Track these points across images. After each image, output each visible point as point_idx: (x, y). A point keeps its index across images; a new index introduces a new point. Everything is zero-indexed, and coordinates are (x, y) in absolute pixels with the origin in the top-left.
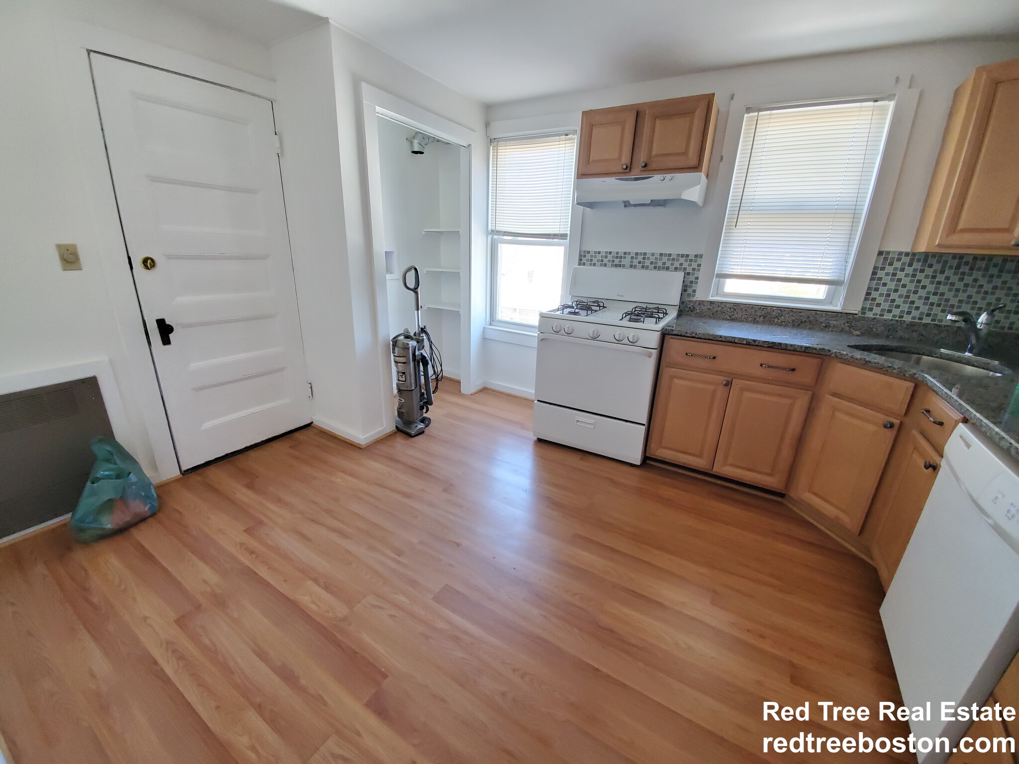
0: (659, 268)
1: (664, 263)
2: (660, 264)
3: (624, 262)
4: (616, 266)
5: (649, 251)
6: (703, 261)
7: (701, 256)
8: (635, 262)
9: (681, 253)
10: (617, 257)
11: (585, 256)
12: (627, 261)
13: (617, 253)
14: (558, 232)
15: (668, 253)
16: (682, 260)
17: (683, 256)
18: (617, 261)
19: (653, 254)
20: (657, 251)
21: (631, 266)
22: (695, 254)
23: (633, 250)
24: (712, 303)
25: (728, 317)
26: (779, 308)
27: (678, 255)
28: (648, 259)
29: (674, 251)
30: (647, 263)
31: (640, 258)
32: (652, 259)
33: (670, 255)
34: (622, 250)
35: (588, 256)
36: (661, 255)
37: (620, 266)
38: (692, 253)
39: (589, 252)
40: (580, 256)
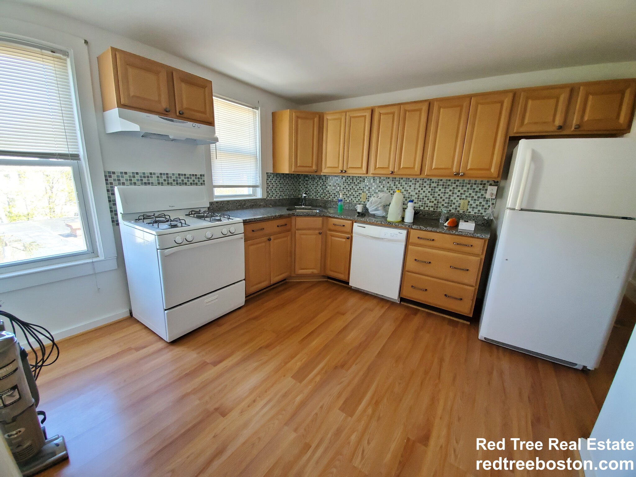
0: (180, 184)
1: (183, 180)
2: (180, 181)
3: (151, 180)
4: (145, 183)
5: (170, 172)
6: (205, 178)
7: (204, 175)
8: (161, 180)
9: (192, 174)
10: (144, 177)
11: (110, 177)
12: (154, 180)
13: (144, 173)
14: (67, 152)
15: (184, 173)
16: (193, 178)
17: (193, 175)
18: (145, 180)
19: (173, 174)
20: (177, 172)
21: (159, 183)
22: (200, 174)
23: (158, 171)
24: (217, 202)
25: (226, 209)
26: (244, 200)
27: (190, 175)
28: (171, 177)
29: (188, 172)
30: (171, 181)
31: (164, 177)
32: (174, 178)
33: (185, 175)
34: (147, 171)
35: (114, 177)
36: (179, 175)
37: (149, 183)
38: (199, 174)
39: (114, 173)
40: (106, 176)
